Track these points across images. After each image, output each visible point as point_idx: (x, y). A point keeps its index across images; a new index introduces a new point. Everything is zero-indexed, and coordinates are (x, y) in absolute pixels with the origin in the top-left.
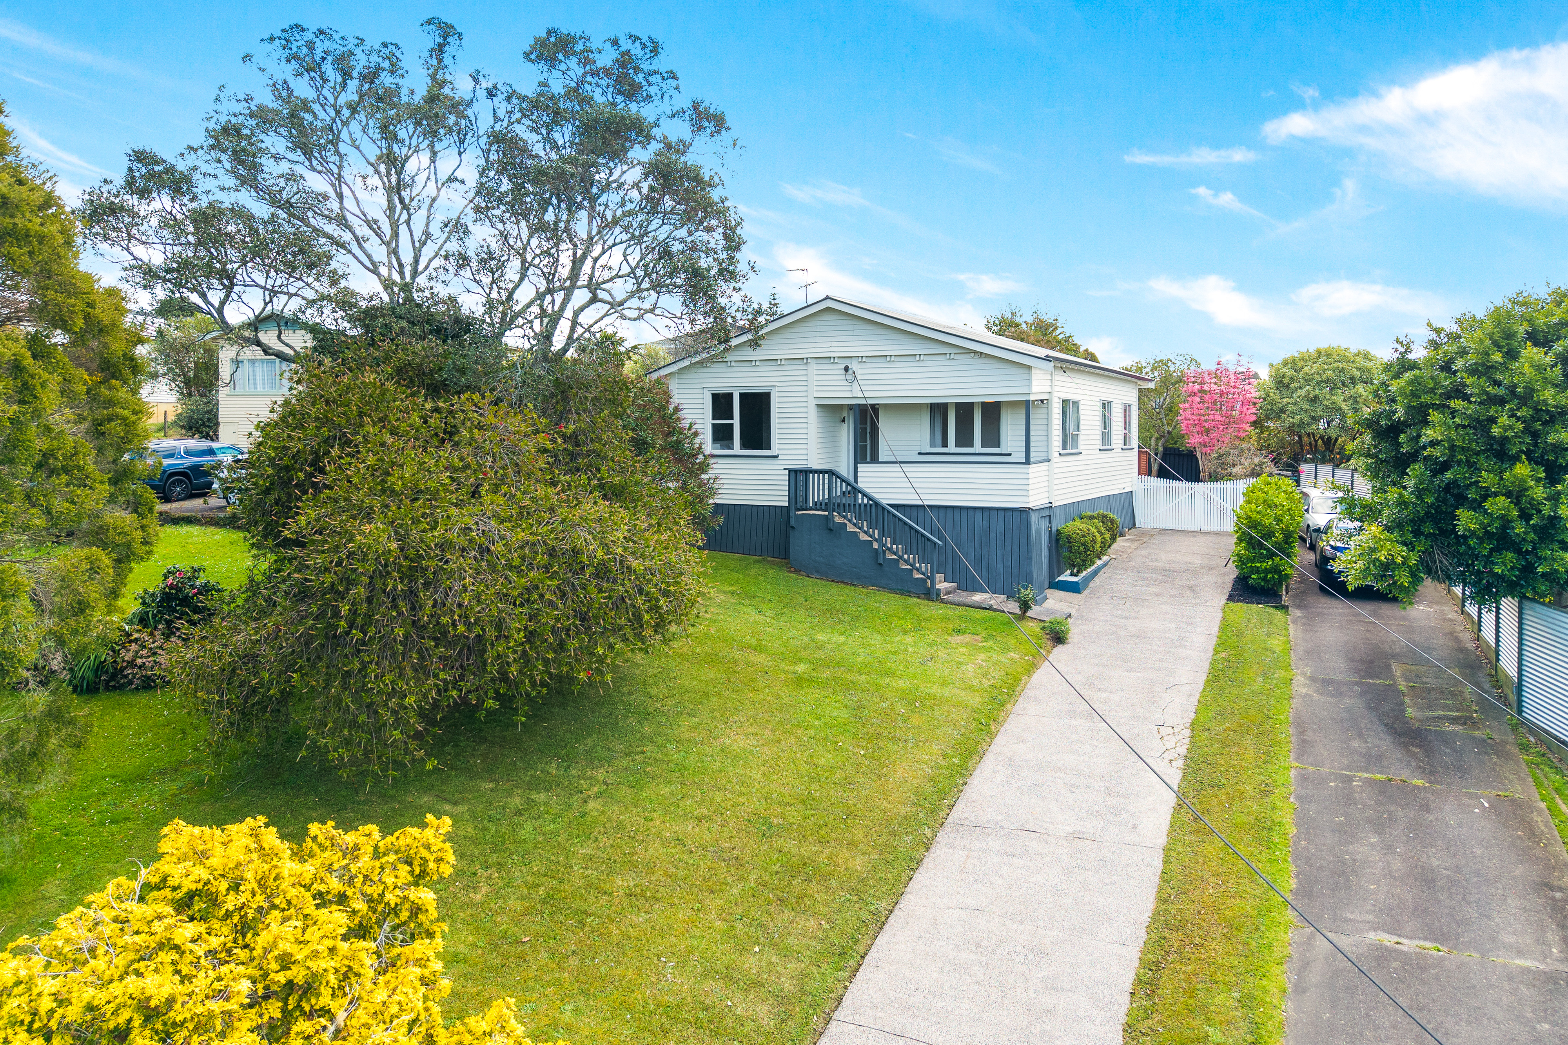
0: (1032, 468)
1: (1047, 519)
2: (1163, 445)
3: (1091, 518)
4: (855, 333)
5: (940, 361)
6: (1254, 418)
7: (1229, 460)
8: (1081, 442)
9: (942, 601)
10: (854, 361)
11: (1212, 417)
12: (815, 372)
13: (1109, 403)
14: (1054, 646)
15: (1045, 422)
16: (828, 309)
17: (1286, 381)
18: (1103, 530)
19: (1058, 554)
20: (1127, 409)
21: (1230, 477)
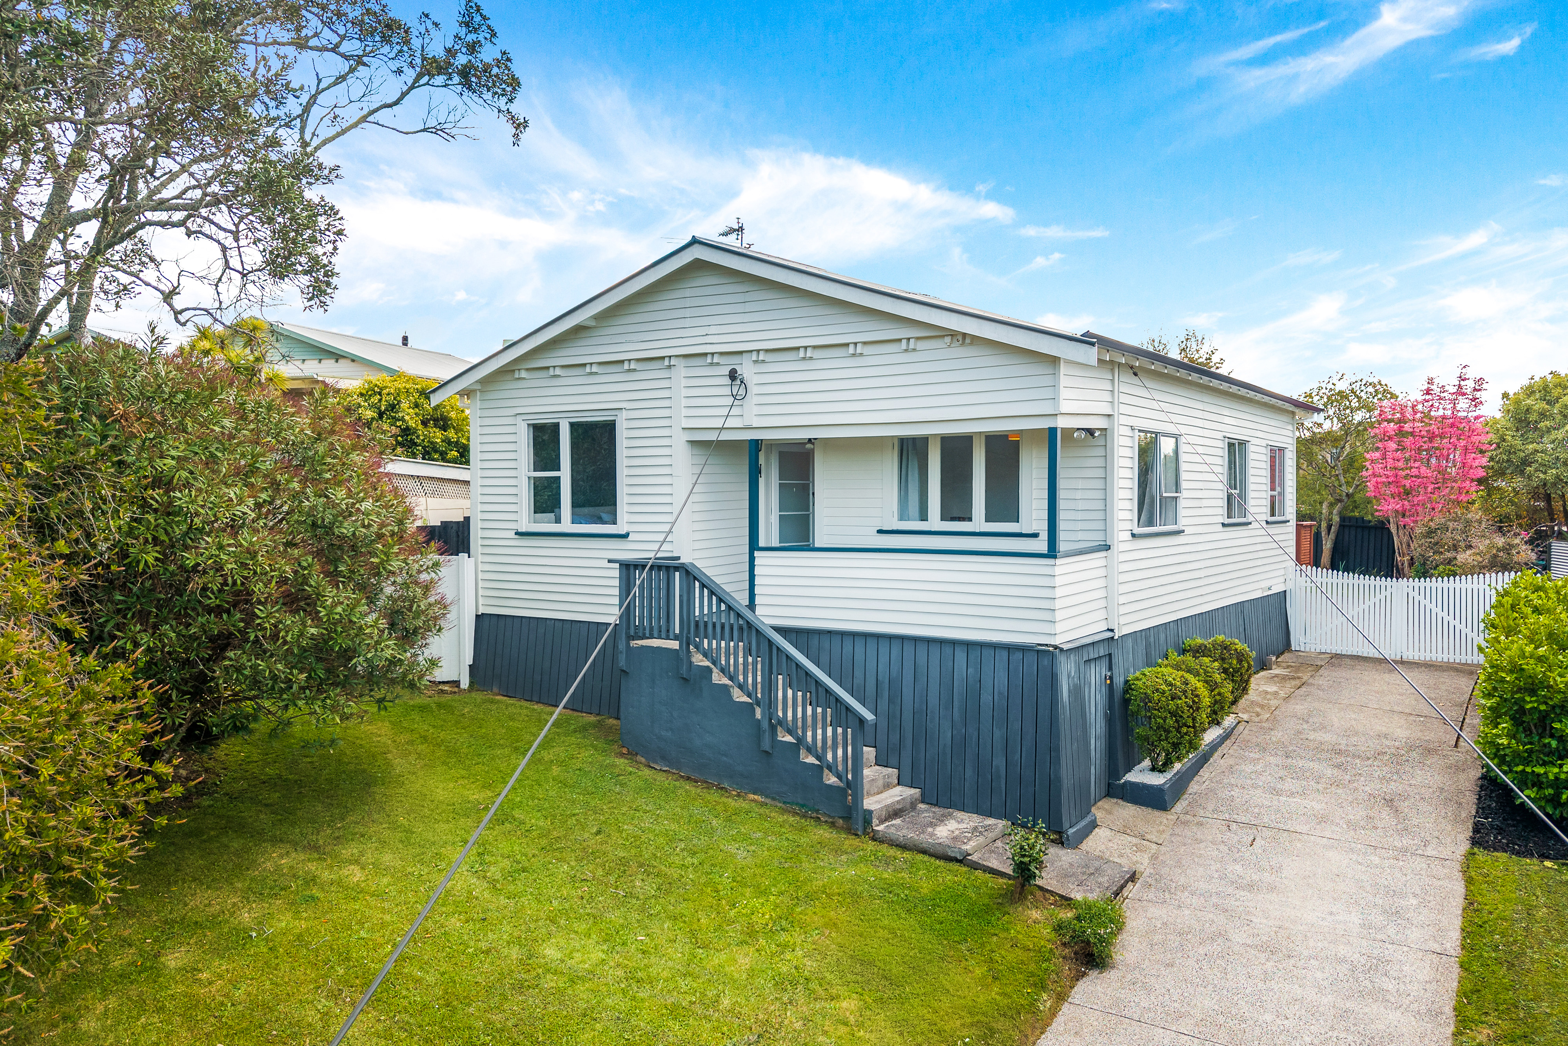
0: (1062, 566)
1: (1104, 663)
2: (1340, 513)
3: (1199, 651)
4: (748, 307)
5: (891, 355)
6: (1481, 473)
7: (1447, 538)
8: (1182, 512)
9: (875, 838)
10: (746, 361)
11: (1414, 472)
12: (685, 382)
13: (1243, 444)
14: (1079, 976)
15: (1100, 473)
16: (698, 266)
17: (1533, 417)
18: (1218, 677)
19: (1128, 730)
20: (1276, 455)
21: (1452, 570)
